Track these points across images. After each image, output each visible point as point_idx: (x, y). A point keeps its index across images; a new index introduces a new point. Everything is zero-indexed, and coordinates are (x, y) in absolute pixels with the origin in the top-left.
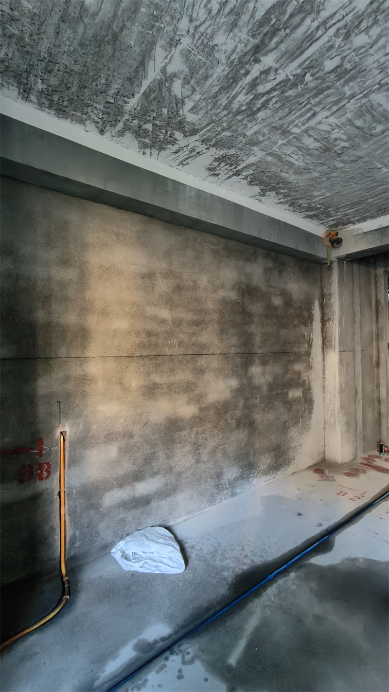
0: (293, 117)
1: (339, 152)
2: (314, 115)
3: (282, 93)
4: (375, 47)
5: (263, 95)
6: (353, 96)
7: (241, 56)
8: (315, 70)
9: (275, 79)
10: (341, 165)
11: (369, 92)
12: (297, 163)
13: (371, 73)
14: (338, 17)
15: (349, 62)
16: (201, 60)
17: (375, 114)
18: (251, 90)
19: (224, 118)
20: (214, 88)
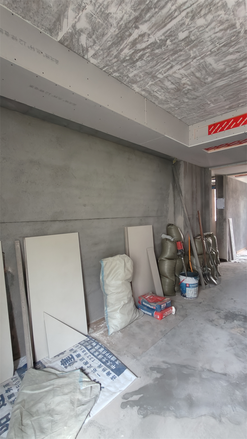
0: (159, 67)
1: (186, 92)
2: (172, 67)
3: (153, 50)
4: (209, 27)
5: (140, 50)
6: (195, 58)
7: (127, 23)
8: (173, 38)
9: (148, 41)
10: (187, 100)
11: (205, 56)
12: (160, 97)
13: (206, 44)
14: (188, 4)
15: (194, 35)
16: (99, 22)
17: (208, 70)
18: (133, 47)
19: (115, 64)
20: (108, 43)
